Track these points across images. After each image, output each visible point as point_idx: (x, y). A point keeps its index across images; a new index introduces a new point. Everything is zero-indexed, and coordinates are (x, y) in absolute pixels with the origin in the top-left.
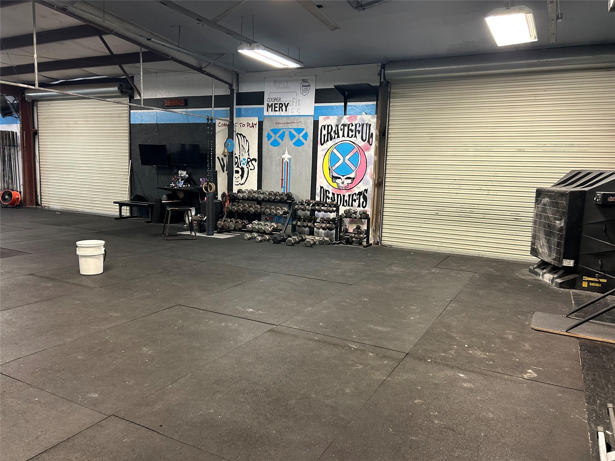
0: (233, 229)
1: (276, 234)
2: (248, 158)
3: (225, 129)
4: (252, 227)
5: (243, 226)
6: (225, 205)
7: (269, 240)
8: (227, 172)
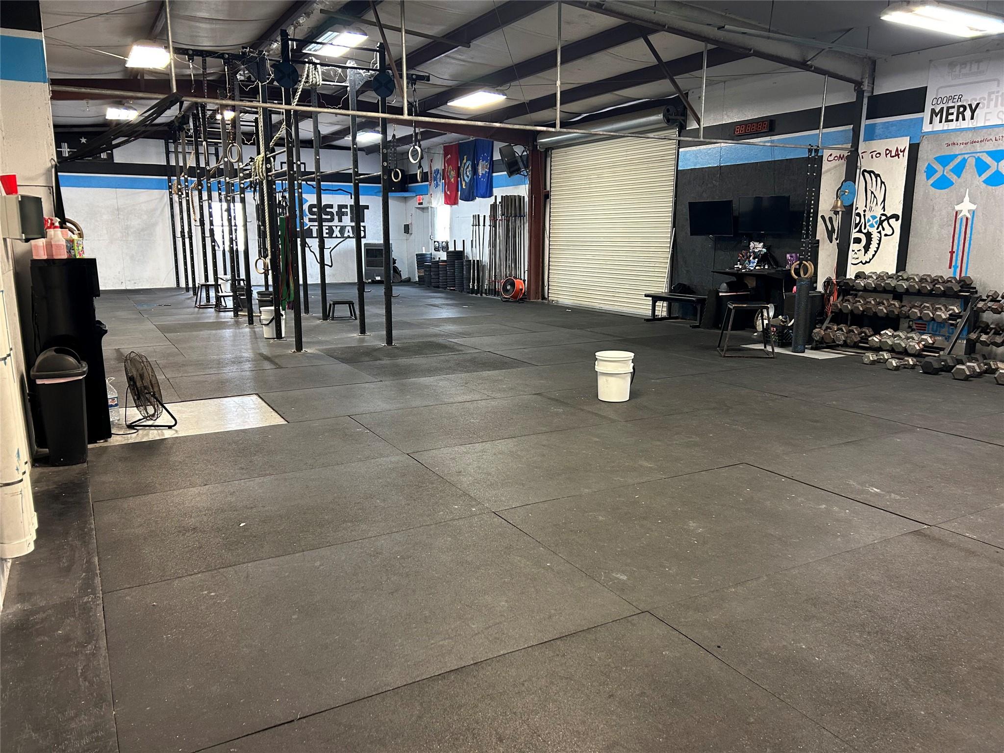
0: (841, 342)
1: (930, 356)
2: (883, 215)
3: (839, 165)
4: (880, 340)
5: (862, 338)
6: (829, 300)
7: (913, 367)
8: (838, 241)
